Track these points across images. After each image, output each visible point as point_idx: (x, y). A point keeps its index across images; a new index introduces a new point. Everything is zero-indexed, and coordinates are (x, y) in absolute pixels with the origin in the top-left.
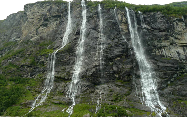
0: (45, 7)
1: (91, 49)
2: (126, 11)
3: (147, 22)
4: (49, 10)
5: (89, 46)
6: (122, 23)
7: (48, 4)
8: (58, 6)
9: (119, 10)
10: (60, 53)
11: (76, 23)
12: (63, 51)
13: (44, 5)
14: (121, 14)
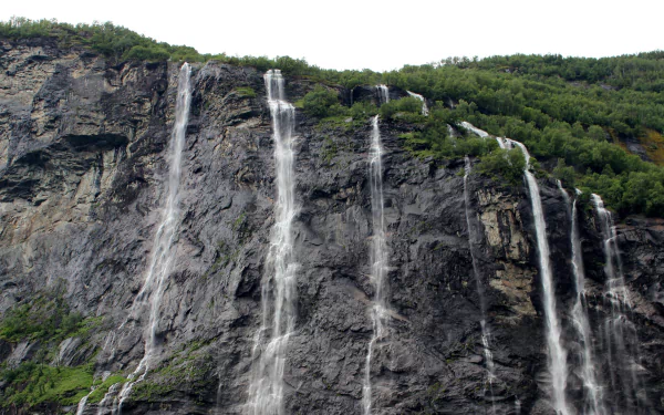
0: (20, 68)
1: (332, 399)
2: (527, 198)
3: (636, 275)
4: (48, 98)
5: (318, 375)
6: (507, 266)
7: (38, 51)
8: (109, 77)
9: (490, 187)
10: (146, 402)
11: (228, 214)
12: (163, 395)
13: (11, 54)
14: (499, 214)
